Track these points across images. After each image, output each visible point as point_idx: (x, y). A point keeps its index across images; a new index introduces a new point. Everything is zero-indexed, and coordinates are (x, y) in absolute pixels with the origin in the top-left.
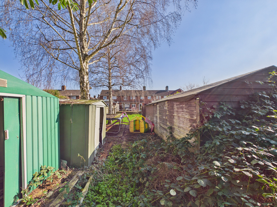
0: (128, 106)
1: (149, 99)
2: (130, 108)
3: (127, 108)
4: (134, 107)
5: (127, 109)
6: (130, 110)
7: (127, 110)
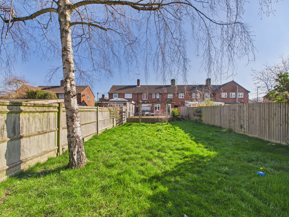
0: (149, 109)
1: (181, 98)
2: (152, 111)
3: (147, 111)
4: (157, 110)
5: (147, 113)
6: (152, 115)
7: (147, 115)
